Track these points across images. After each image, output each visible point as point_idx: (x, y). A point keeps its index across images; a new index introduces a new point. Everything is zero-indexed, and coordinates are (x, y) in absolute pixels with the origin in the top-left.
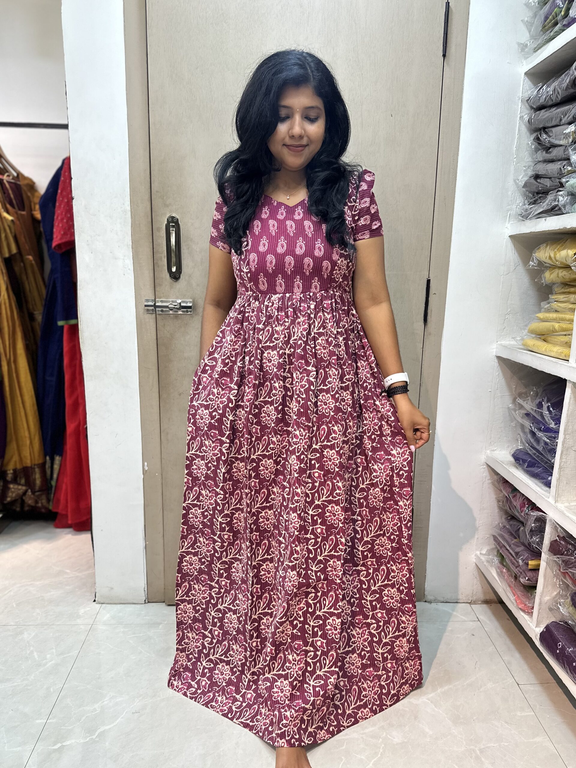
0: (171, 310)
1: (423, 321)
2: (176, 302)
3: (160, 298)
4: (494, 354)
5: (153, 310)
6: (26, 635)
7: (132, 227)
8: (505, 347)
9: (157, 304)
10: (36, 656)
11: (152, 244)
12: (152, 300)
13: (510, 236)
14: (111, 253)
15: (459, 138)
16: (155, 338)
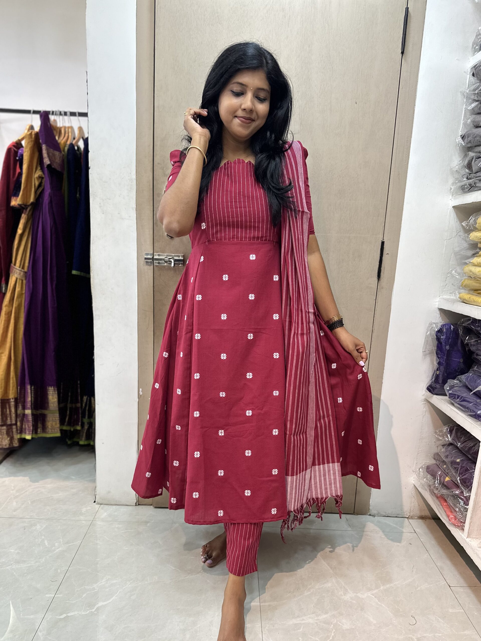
0: (166, 262)
1: (377, 277)
2: (170, 256)
3: (157, 252)
4: (438, 307)
5: (151, 262)
6: (38, 527)
7: (136, 192)
8: (447, 300)
9: (155, 257)
10: (46, 544)
11: (152, 207)
12: (151, 254)
13: (453, 207)
14: (119, 214)
15: (413, 123)
16: (152, 285)
